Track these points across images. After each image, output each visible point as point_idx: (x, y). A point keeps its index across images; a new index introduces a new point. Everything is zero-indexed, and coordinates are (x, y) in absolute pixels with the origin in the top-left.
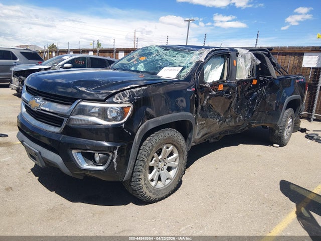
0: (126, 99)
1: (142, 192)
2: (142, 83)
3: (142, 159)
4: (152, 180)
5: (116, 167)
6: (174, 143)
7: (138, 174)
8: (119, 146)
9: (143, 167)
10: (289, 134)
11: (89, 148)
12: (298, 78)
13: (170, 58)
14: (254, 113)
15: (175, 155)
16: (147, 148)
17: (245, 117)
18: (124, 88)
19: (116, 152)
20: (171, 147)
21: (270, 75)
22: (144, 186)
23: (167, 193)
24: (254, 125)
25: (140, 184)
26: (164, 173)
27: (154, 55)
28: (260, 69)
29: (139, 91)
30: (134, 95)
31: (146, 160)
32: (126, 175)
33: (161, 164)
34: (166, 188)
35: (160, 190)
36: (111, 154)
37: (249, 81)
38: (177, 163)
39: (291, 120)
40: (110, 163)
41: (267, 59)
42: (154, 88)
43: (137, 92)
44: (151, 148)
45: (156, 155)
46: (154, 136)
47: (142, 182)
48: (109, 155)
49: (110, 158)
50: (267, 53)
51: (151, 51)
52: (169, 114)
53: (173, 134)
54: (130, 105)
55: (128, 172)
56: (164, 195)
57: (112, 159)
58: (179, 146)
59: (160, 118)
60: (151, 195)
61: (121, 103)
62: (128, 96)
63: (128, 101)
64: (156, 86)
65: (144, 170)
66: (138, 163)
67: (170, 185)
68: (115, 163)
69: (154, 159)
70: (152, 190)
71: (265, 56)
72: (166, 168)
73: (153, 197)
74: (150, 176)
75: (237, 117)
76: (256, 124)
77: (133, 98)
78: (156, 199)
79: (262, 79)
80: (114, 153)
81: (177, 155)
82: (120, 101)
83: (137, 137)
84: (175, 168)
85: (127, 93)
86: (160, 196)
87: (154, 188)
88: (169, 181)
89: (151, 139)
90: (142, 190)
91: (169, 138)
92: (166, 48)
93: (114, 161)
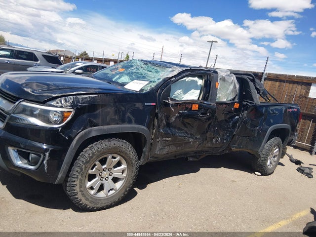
0: (68, 104)
1: (77, 198)
2: (92, 91)
3: (79, 165)
4: (92, 188)
5: (47, 169)
6: (122, 154)
7: (74, 179)
8: (51, 149)
9: (79, 173)
10: (274, 164)
11: (22, 146)
12: (290, 108)
13: (146, 72)
14: (234, 137)
15: (123, 166)
16: (87, 155)
17: (224, 139)
18: (68, 94)
19: (47, 154)
20: (118, 158)
21: (253, 100)
22: (79, 194)
23: (109, 204)
24: (234, 149)
25: (74, 190)
26: (109, 184)
27: (133, 68)
28: (244, 93)
29: (85, 98)
30: (78, 101)
31: (83, 167)
32: (58, 179)
33: (105, 174)
34: (108, 198)
35: (100, 200)
36: (42, 155)
37: (230, 104)
38: (124, 175)
39: (277, 149)
40: (41, 164)
41: (251, 84)
42: (105, 97)
43: (83, 99)
44: (91, 155)
45: (97, 163)
46: (96, 144)
47: (77, 189)
48: (40, 156)
49: (41, 159)
50: (252, 78)
51: (133, 64)
52: (118, 124)
53: (121, 145)
54: (72, 110)
55: (60, 175)
56: (103, 205)
57: (43, 161)
58: (127, 158)
59: (106, 127)
60: (87, 202)
61: (61, 107)
62: (71, 101)
63: (69, 106)
64: (107, 96)
65: (80, 177)
66: (74, 169)
67: (112, 196)
68: (46, 165)
69: (96, 167)
70: (89, 198)
71: (249, 80)
72: (111, 178)
73: (90, 205)
74: (89, 184)
75: (213, 138)
76: (236, 148)
77: (77, 103)
78: (94, 208)
79: (245, 104)
80: (45, 155)
81: (126, 166)
82: (60, 105)
83: (74, 142)
84: (123, 179)
85: (71, 98)
86: (99, 206)
87: (92, 197)
88: (113, 191)
89: (92, 146)
90: (76, 196)
91: (115, 148)
92: (146, 62)
93: (44, 162)
